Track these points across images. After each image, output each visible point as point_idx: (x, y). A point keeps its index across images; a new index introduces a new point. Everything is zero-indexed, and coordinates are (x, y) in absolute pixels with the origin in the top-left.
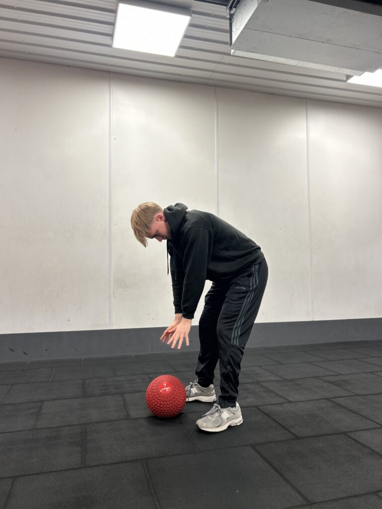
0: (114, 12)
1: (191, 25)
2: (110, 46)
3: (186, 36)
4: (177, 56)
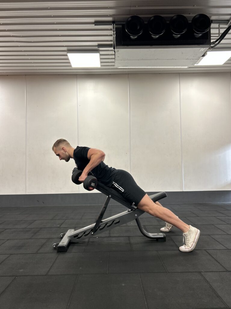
0: (67, 55)
1: (101, 55)
2: (71, 66)
3: (101, 59)
4: (101, 66)
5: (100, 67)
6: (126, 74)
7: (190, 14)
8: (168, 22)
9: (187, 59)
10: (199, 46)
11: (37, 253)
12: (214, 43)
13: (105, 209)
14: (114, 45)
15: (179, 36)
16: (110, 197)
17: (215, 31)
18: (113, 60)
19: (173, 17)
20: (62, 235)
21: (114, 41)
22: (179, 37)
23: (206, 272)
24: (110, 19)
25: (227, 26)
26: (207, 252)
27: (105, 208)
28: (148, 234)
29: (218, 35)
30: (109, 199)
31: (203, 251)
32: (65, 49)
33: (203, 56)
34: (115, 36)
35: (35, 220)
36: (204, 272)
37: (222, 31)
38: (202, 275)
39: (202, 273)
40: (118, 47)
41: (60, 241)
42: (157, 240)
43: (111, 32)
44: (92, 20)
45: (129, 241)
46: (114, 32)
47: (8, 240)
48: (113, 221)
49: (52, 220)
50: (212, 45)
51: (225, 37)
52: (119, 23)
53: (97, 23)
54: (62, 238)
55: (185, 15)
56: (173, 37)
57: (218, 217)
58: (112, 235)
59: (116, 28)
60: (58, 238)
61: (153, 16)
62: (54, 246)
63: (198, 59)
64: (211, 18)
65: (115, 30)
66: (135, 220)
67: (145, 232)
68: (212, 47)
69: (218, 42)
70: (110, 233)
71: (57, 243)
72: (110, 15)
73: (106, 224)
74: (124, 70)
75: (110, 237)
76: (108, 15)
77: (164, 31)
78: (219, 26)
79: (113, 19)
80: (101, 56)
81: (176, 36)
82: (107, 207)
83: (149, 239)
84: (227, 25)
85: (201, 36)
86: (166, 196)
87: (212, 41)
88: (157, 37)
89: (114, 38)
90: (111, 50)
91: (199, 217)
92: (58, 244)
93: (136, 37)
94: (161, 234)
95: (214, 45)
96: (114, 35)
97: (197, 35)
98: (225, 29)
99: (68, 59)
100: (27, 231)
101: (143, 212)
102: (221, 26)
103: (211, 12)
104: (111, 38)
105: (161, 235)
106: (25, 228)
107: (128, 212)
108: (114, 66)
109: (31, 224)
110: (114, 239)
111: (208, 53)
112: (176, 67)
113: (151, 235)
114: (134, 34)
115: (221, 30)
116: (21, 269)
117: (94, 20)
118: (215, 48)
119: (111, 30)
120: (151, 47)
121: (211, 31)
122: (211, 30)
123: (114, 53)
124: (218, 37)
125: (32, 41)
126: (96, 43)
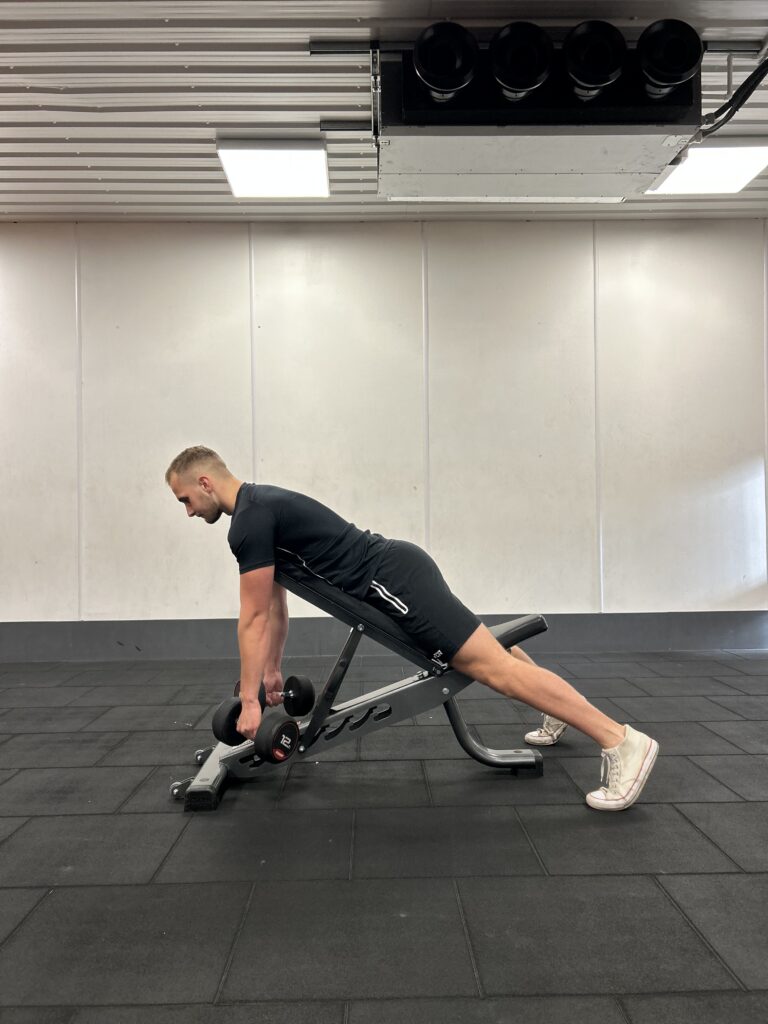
0: (215, 156)
1: (330, 155)
2: (229, 193)
3: (331, 169)
4: (332, 193)
5: (329, 198)
6: (416, 221)
7: (632, 18)
8: (558, 46)
9: (622, 172)
10: (660, 128)
11: (120, 814)
12: (710, 118)
13: (342, 669)
14: (376, 122)
15: (594, 92)
16: (362, 632)
17: (716, 78)
18: (372, 175)
19: (575, 28)
20: (202, 754)
21: (375, 109)
22: (597, 97)
23: (671, 874)
24: (364, 33)
25: (755, 63)
26: (678, 811)
27: (344, 666)
28: (482, 752)
29: (725, 92)
30: (356, 635)
31: (665, 806)
32: (211, 133)
33: (676, 161)
34: (379, 91)
35: (113, 707)
36: (668, 874)
37: (739, 79)
38: (659, 885)
39: (661, 878)
40: (389, 128)
41: (195, 774)
42: (515, 770)
43: (367, 79)
44: (303, 35)
45: (423, 773)
46: (376, 78)
47: (21, 769)
48: (371, 711)
49: (168, 704)
50: (705, 127)
51: (750, 100)
52: (393, 48)
53: (317, 46)
54: (200, 764)
55: (616, 23)
56: (576, 95)
57: (714, 699)
58: (365, 754)
59: (382, 63)
60: (187, 764)
61: (507, 26)
62: (176, 791)
63: (658, 173)
64: (704, 34)
65: (378, 70)
66: (442, 707)
67: (475, 744)
68: (705, 133)
69: (727, 115)
70: (358, 750)
71: (186, 780)
72: (362, 20)
73: (347, 720)
74: (411, 208)
75: (361, 760)
76: (355, 20)
77: (544, 76)
78: (729, 61)
79: (371, 33)
80: (331, 159)
81: (585, 92)
82: (349, 662)
83: (487, 768)
84: (754, 57)
85: (669, 94)
86: (545, 630)
87: (705, 112)
88: (522, 95)
89: (374, 98)
90: (366, 141)
91: (651, 696)
92: (189, 783)
93: (450, 95)
94: (528, 751)
95: (711, 125)
96: (376, 89)
97: (657, 90)
98: (750, 73)
99: (220, 169)
100: (84, 741)
101: (467, 679)
102: (737, 61)
103: (703, 14)
104: (365, 98)
105: (527, 756)
106: (80, 732)
107: (420, 679)
108: (375, 192)
109: (97, 718)
110: (372, 767)
111: (691, 151)
112: (582, 200)
113: (494, 755)
114: (444, 86)
115: (734, 74)
116: (66, 866)
117: (307, 36)
118: (714, 136)
119: (365, 69)
120: (501, 128)
121: (702, 79)
122: (702, 74)
123: (374, 149)
124: (724, 97)
125: (99, 106)
126: (315, 116)
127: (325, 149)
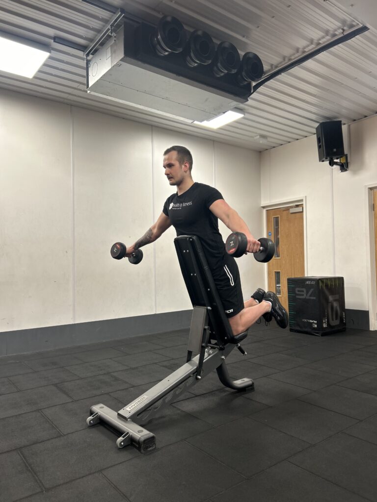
3: (45, 65)
4: (35, 77)
5: (30, 80)
6: (68, 104)
9: (204, 111)
10: (234, 97)
22: (222, 76)
63: (217, 115)
80: (49, 59)
104: (91, 34)
119: (102, 20)
120: (177, 77)
126: (52, 32)
127: (50, 52)
